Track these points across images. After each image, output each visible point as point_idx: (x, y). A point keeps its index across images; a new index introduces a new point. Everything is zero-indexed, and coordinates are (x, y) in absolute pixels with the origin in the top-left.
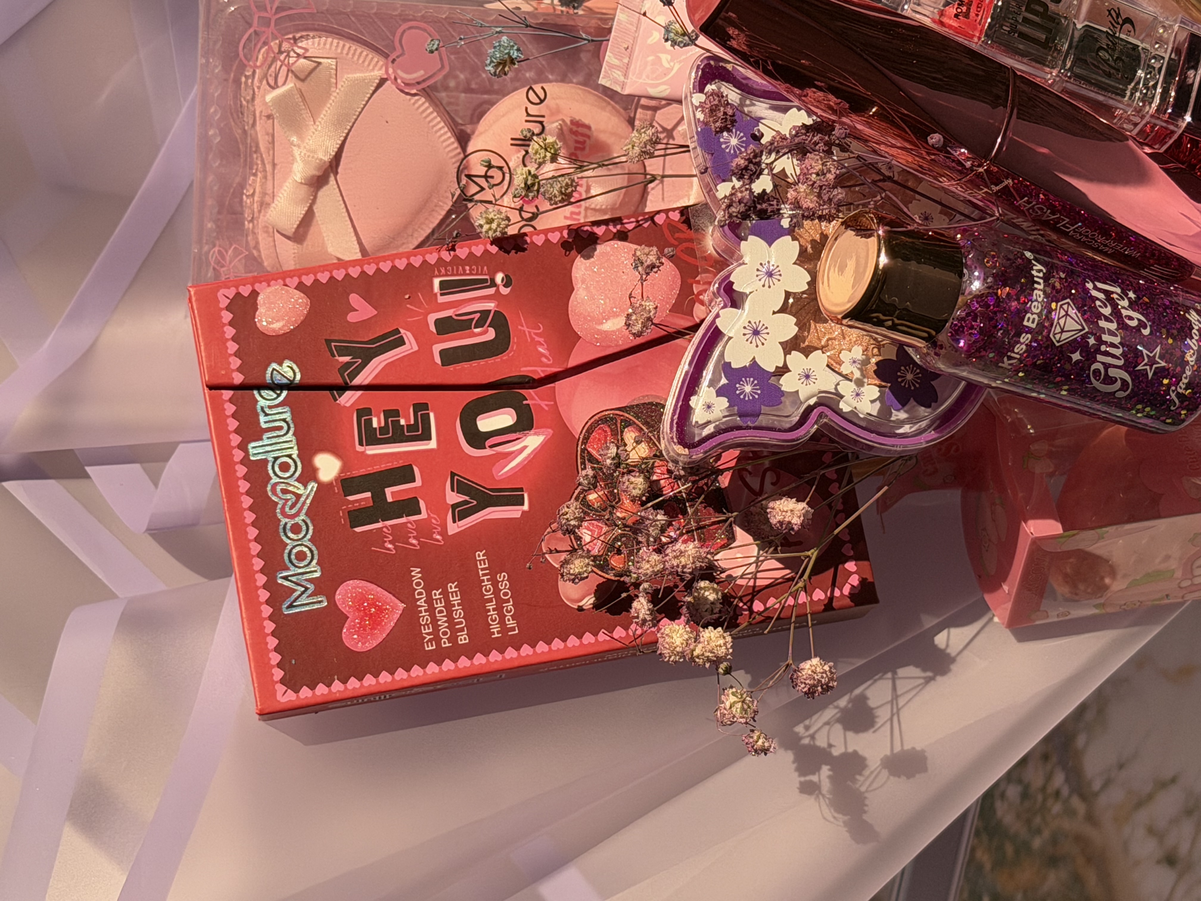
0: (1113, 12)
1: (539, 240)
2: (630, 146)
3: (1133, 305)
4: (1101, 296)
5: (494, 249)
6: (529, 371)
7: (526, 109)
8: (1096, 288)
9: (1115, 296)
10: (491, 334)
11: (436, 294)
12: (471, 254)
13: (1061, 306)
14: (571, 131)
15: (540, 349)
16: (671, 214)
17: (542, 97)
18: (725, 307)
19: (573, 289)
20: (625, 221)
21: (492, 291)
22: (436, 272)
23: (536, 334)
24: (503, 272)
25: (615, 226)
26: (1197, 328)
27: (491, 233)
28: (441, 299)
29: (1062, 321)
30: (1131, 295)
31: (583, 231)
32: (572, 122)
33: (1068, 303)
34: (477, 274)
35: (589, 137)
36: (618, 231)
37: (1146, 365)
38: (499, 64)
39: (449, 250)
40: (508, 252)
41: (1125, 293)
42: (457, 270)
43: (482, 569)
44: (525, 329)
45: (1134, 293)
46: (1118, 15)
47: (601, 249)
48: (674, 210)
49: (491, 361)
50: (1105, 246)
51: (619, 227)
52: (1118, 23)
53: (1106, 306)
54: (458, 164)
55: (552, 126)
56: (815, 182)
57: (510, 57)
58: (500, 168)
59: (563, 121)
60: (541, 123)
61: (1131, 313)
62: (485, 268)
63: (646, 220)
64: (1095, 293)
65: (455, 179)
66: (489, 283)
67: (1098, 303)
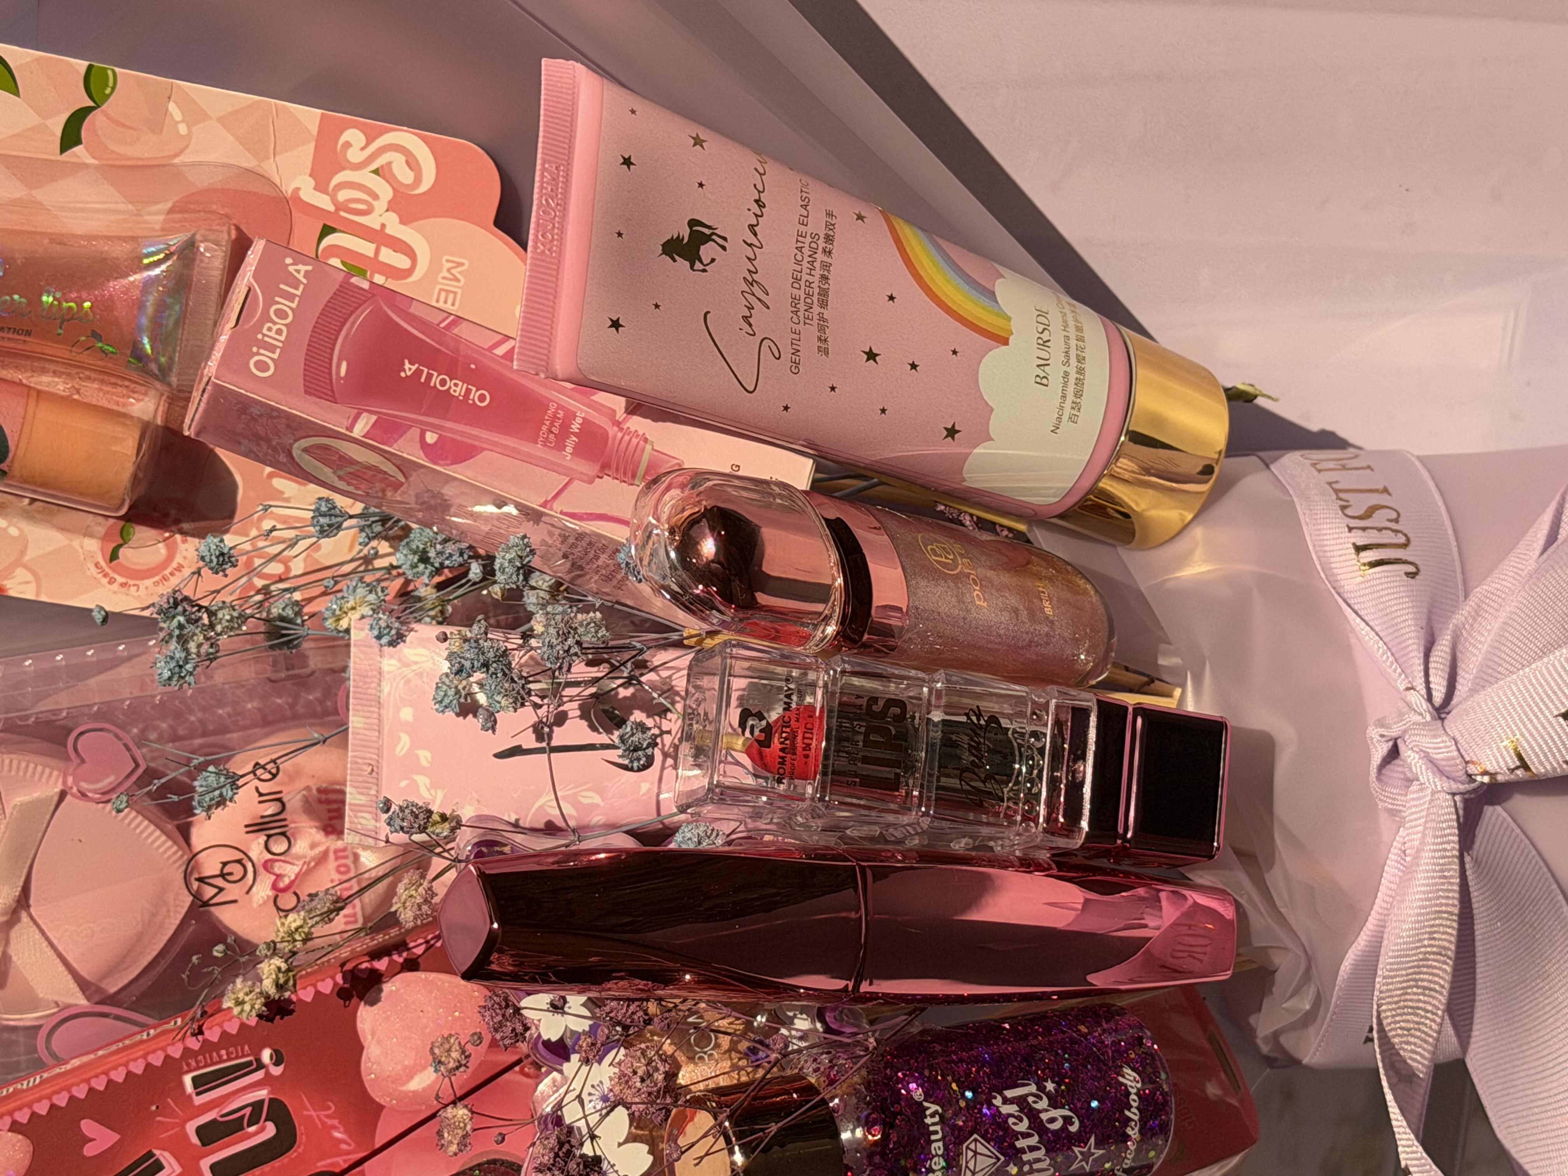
0: (972, 715)
1: (308, 996)
3: (1054, 1101)
4: (1012, 1109)
6: (325, 1165)
7: (257, 789)
8: (1006, 1101)
9: (1030, 1099)
10: (270, 1130)
11: (190, 1096)
12: (224, 1034)
13: (967, 1148)
14: (320, 801)
15: (337, 1135)
17: (274, 771)
19: (362, 1048)
20: (412, 945)
21: (260, 1075)
22: (185, 1068)
23: (328, 1116)
24: (270, 1047)
25: (400, 955)
26: (1133, 1091)
28: (198, 1100)
30: (1050, 1086)
31: (362, 970)
33: (975, 1139)
34: (237, 1058)
36: (405, 960)
37: (1081, 1161)
39: (194, 1035)
40: (272, 1020)
41: (1041, 1088)
42: (211, 1058)
44: (313, 1113)
45: (1053, 1082)
46: (980, 716)
47: (388, 988)
49: (276, 1163)
51: (405, 954)
53: (1021, 1120)
54: (183, 868)
55: (294, 801)
59: (307, 790)
60: (279, 800)
61: (1053, 1113)
62: (246, 1048)
63: (438, 938)
64: (1006, 1109)
65: (184, 886)
66: (255, 1066)
67: (1011, 1121)
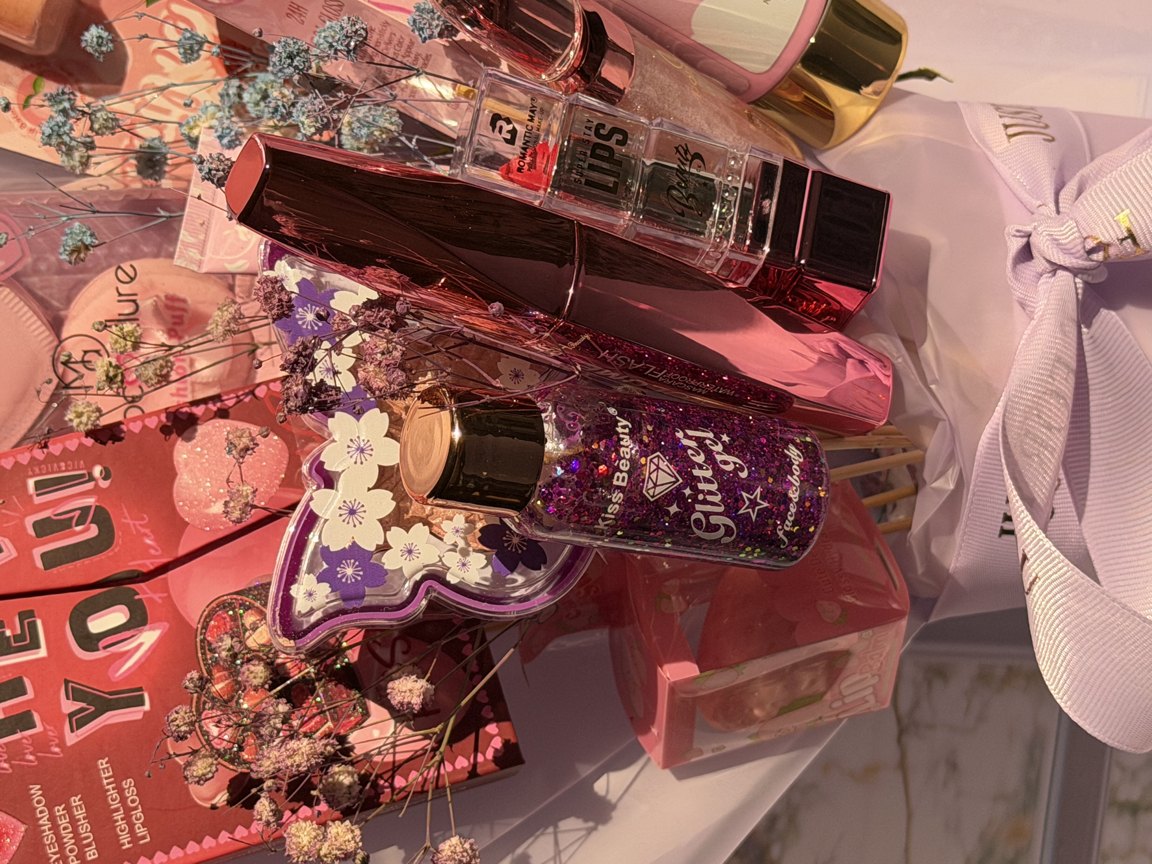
0: (680, 148)
1: (136, 427)
2: (214, 325)
3: (727, 449)
4: (693, 444)
5: (89, 442)
6: (139, 565)
7: (117, 289)
8: (686, 436)
9: (708, 442)
10: (94, 531)
11: (31, 496)
12: (65, 450)
13: (651, 460)
14: (167, 307)
15: (148, 541)
16: (272, 385)
17: (132, 275)
18: (319, 488)
19: (176, 474)
20: (225, 398)
21: (90, 485)
22: (30, 473)
23: (140, 525)
24: (101, 464)
25: (214, 405)
26: (797, 463)
27: (82, 428)
28: (38, 500)
29: (654, 476)
30: (725, 438)
31: (182, 413)
32: (167, 297)
33: (658, 456)
34: (74, 470)
35: (184, 310)
36: (219, 409)
37: (747, 508)
38: (73, 252)
39: (42, 448)
40: (104, 443)
41: (718, 437)
42: (52, 468)
43: (106, 778)
44: (129, 521)
45: (728, 436)
46: (686, 151)
47: (201, 429)
48: (274, 380)
49: (95, 558)
50: (698, 387)
51: (218, 405)
52: (687, 160)
53: (699, 454)
54: (52, 353)
55: (146, 304)
56: (381, 362)
57: (83, 243)
58: (97, 352)
59: (157, 296)
60: (134, 301)
61: (726, 457)
62: (82, 463)
63: (246, 394)
64: (686, 442)
65: (51, 368)
66: (87, 478)
67: (690, 452)
